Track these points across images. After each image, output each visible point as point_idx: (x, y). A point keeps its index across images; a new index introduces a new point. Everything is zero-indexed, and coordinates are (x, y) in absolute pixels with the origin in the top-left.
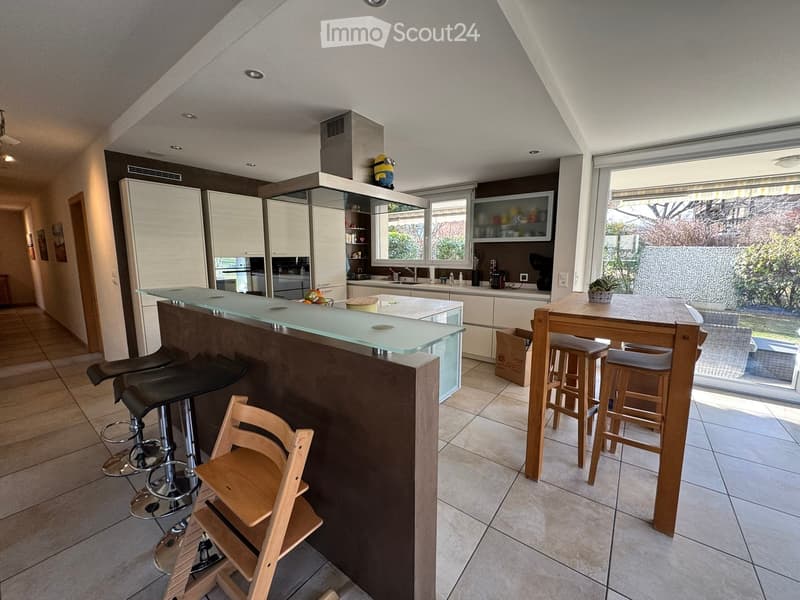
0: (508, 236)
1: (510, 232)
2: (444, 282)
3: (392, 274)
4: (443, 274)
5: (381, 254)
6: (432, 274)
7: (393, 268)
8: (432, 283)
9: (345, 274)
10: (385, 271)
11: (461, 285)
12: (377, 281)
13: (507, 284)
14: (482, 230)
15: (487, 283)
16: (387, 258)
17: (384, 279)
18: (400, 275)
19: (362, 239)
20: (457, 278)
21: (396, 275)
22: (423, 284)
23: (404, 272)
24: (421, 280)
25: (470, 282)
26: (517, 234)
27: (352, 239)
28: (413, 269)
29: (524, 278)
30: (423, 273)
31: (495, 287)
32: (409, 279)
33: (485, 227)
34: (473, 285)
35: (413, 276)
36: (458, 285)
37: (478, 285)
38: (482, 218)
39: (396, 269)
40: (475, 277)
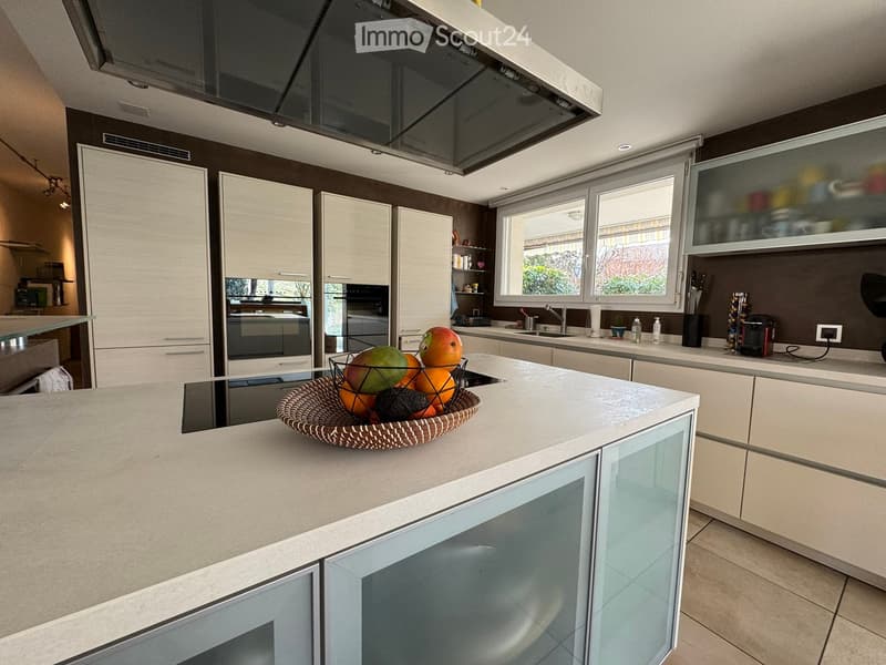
0: (789, 233)
1: (802, 225)
2: (619, 335)
3: (524, 319)
4: (618, 322)
5: (510, 287)
6: (596, 321)
7: (526, 309)
8: (595, 336)
9: (450, 316)
10: (515, 315)
11: (656, 344)
12: (502, 329)
13: (779, 347)
14: (718, 227)
15: (722, 342)
16: (520, 293)
17: (511, 327)
18: (537, 322)
19: (480, 264)
20: (648, 328)
21: (530, 320)
22: (576, 337)
23: (543, 316)
24: (573, 330)
25: (679, 338)
26: (824, 225)
27: (464, 263)
28: (559, 311)
29: (829, 334)
30: (579, 318)
31: (746, 351)
32: (553, 329)
33: (725, 219)
34: (685, 344)
35: (559, 323)
36: (650, 342)
37: (698, 345)
38: (716, 203)
39: (531, 311)
40: (692, 329)
